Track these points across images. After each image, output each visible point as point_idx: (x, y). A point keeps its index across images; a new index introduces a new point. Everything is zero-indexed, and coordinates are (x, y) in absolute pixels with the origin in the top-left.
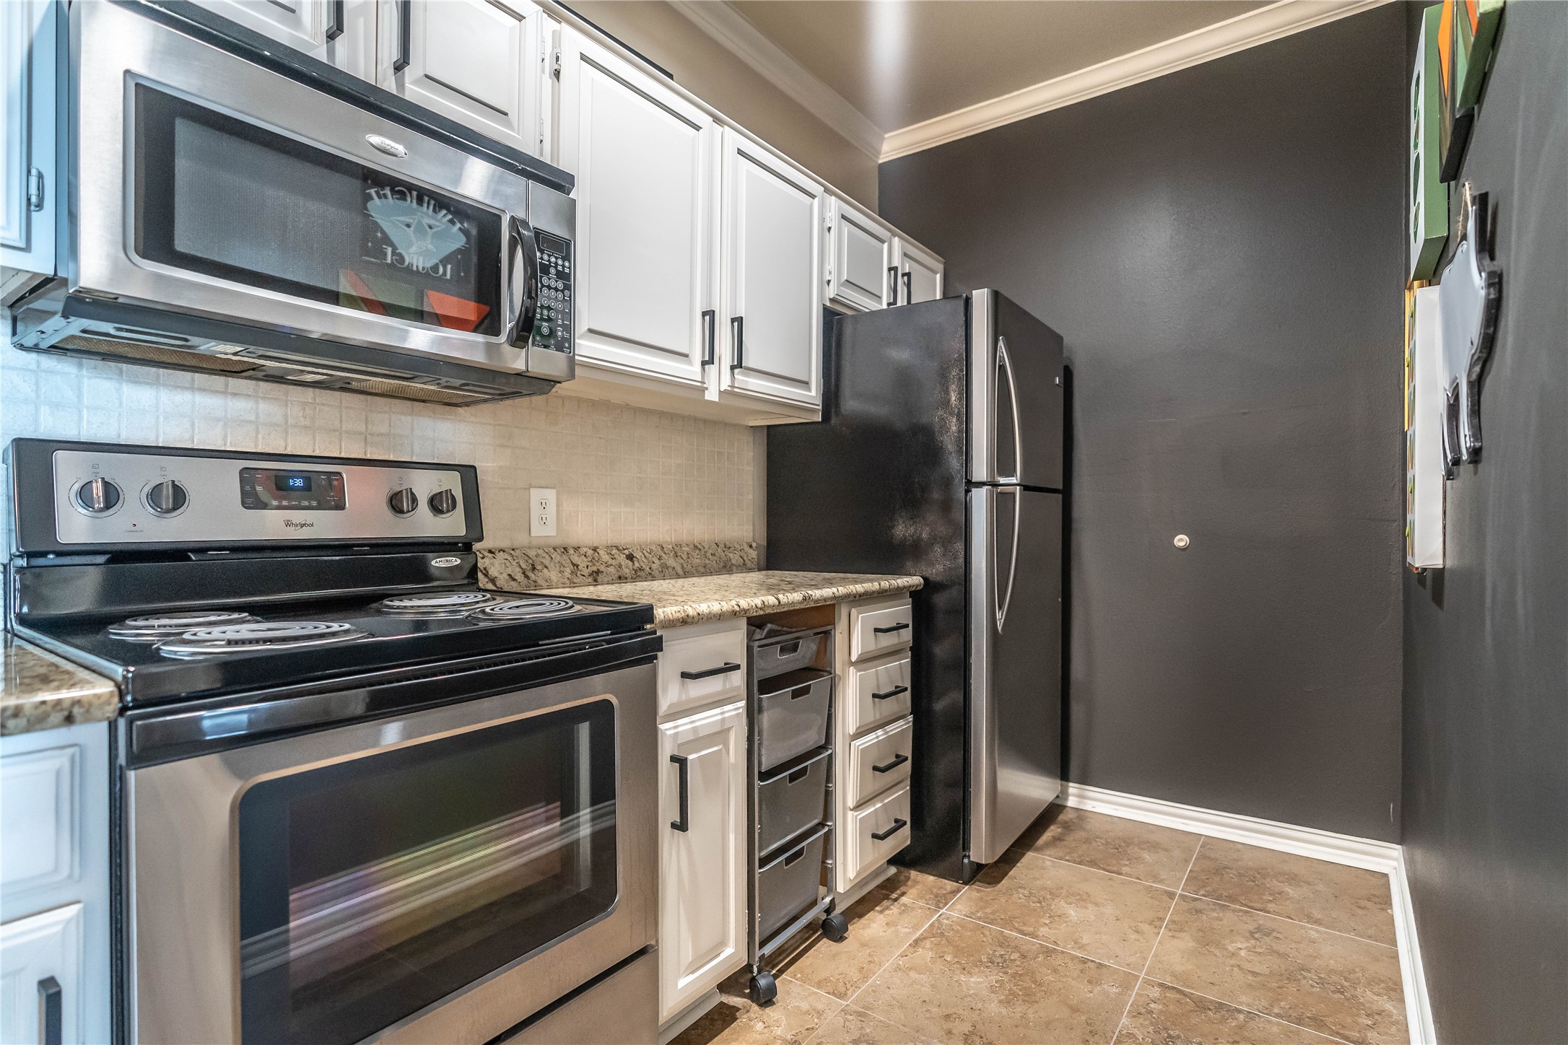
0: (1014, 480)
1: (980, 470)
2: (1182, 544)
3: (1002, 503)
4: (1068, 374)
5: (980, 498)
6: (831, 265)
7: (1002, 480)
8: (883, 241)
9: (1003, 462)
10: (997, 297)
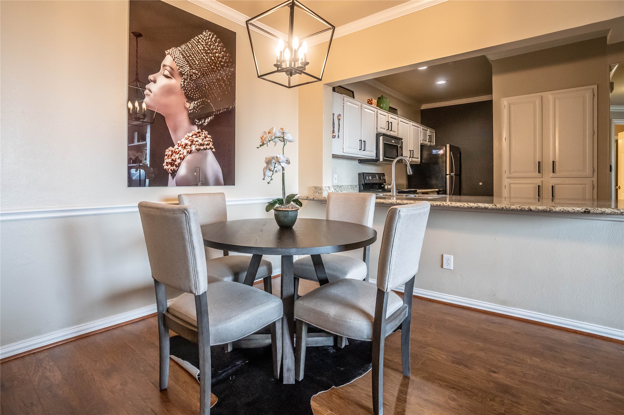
0: (453, 174)
1: (448, 173)
2: (481, 184)
3: (451, 177)
4: (460, 154)
5: (448, 177)
6: (421, 138)
7: (451, 174)
8: (427, 131)
9: (451, 171)
10: (450, 146)
